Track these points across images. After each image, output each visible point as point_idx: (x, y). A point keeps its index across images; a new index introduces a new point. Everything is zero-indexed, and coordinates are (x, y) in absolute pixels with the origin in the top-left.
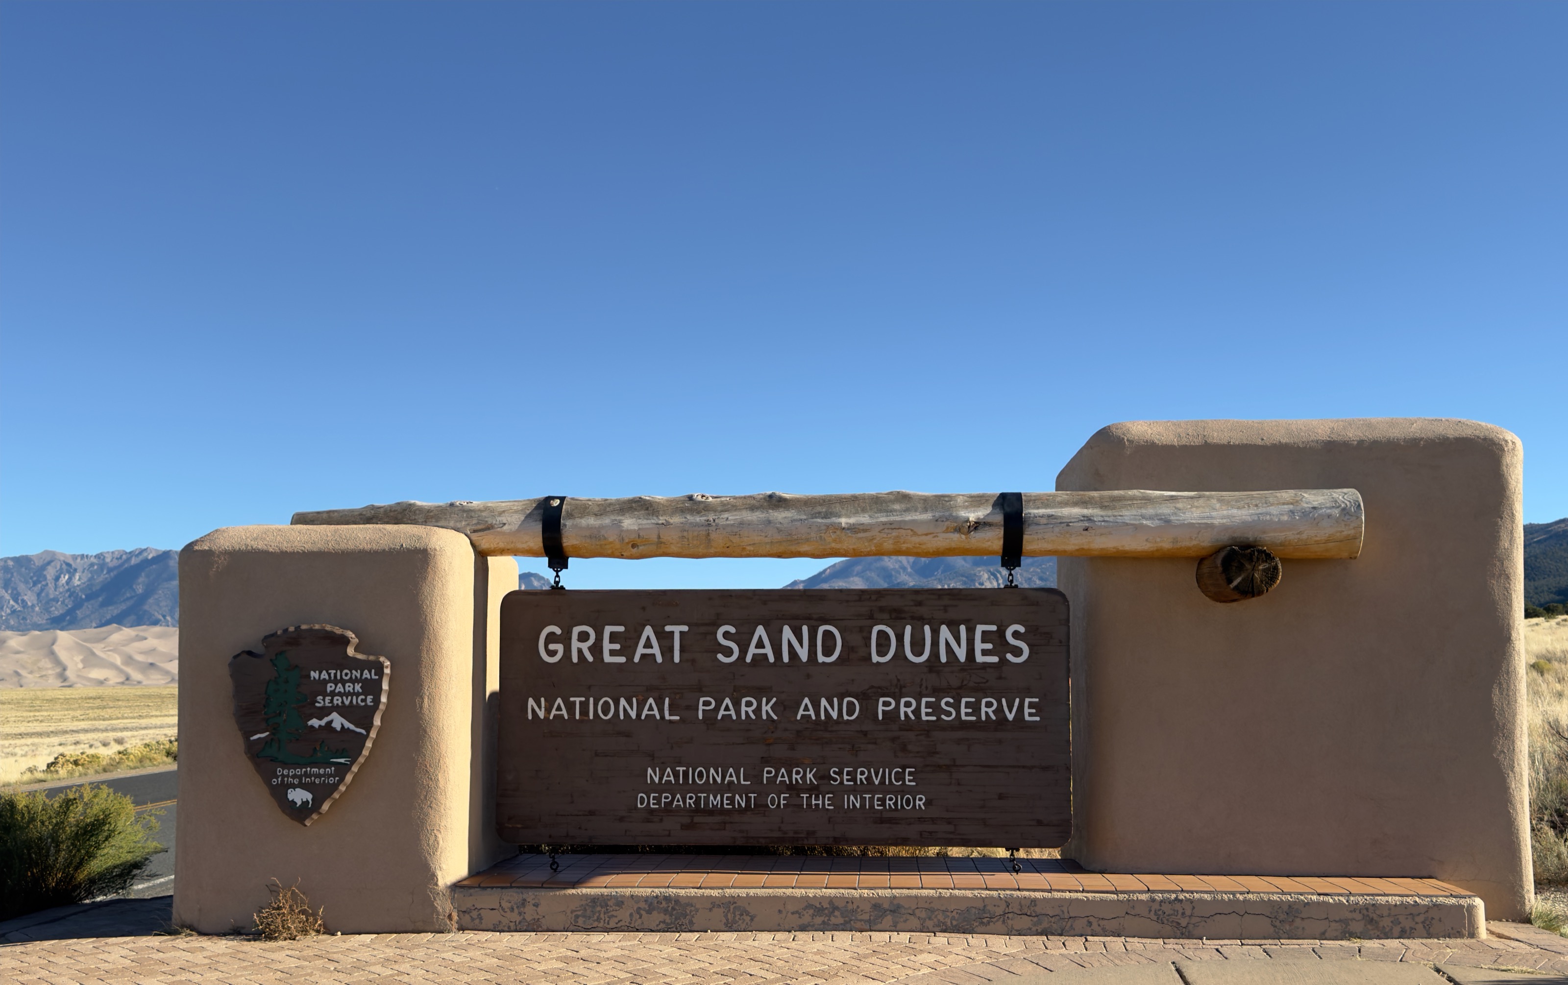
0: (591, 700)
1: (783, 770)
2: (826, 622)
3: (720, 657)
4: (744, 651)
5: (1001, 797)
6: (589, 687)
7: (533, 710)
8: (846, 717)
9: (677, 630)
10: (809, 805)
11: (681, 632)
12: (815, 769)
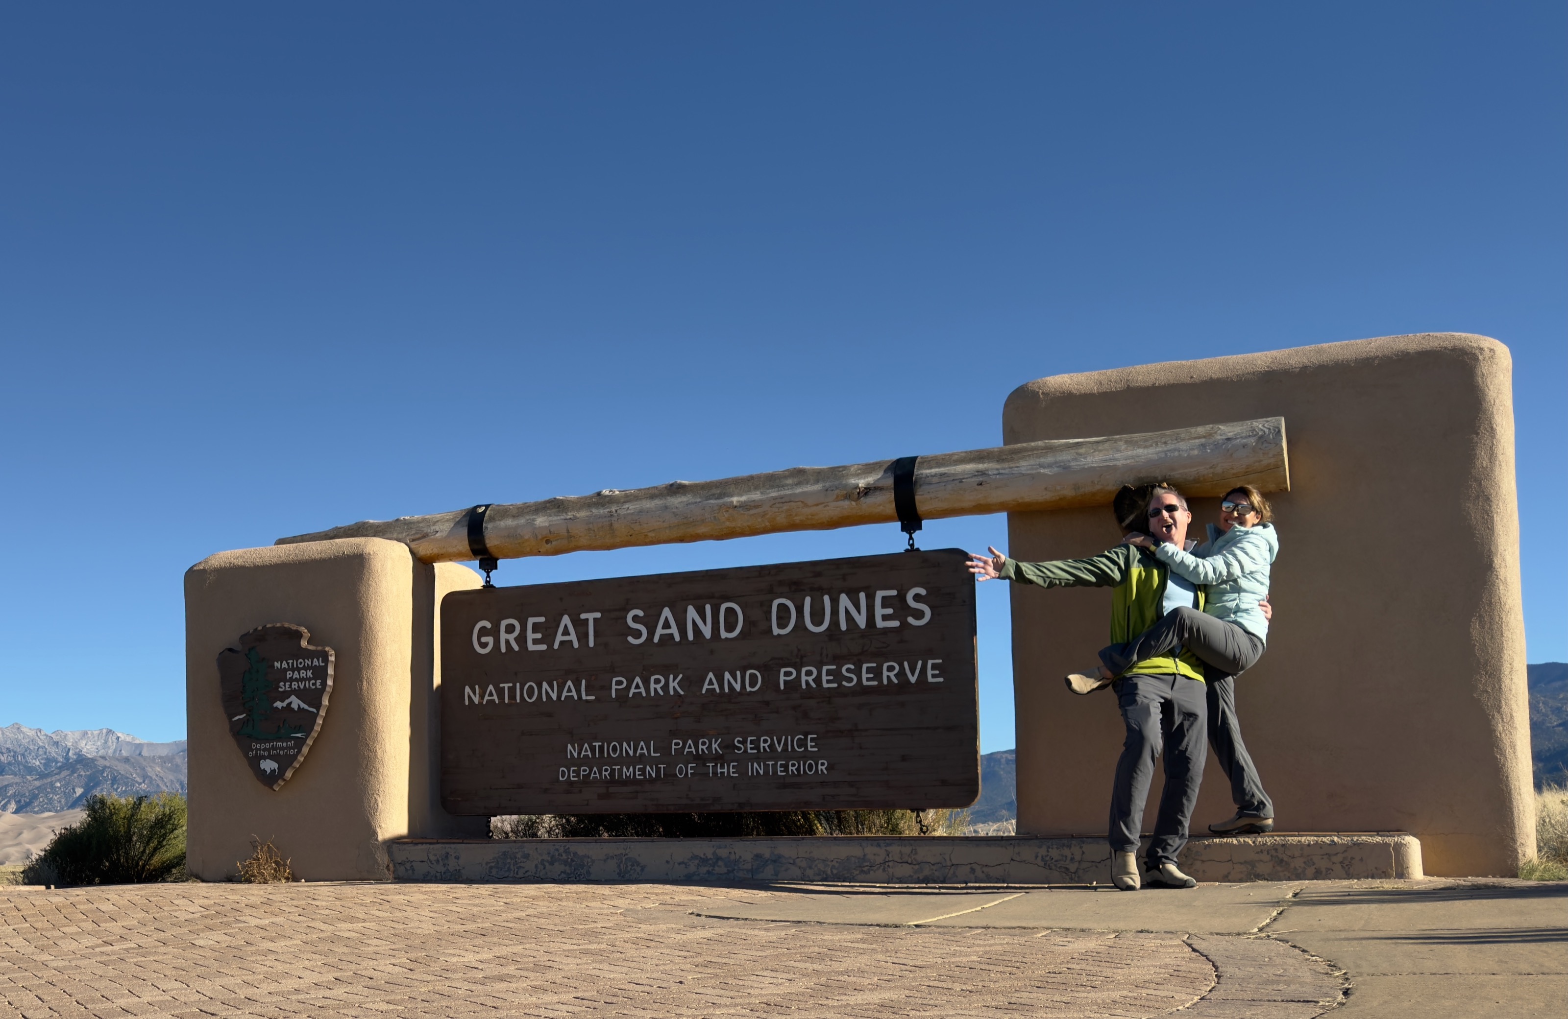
0: (518, 685)
1: (690, 742)
2: (728, 599)
3: (630, 639)
4: (651, 633)
5: (904, 758)
6: (516, 674)
7: (469, 697)
8: (749, 689)
9: (591, 617)
10: (715, 773)
11: (594, 619)
12: (720, 740)
